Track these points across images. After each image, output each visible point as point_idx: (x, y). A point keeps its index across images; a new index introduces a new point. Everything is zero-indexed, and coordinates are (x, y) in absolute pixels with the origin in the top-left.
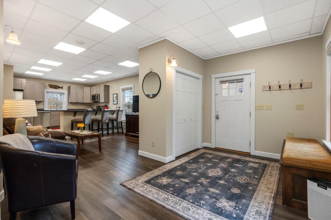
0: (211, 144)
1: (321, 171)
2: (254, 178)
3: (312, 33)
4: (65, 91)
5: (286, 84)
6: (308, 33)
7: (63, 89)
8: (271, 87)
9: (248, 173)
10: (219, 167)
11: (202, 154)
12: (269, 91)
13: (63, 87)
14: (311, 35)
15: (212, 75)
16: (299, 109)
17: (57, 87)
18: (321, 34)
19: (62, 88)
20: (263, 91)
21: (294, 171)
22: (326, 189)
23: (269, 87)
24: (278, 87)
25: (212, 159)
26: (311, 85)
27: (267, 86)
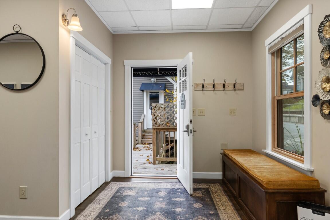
0: (124, 171)
1: (306, 191)
2: (210, 214)
3: (245, 26)
5: (220, 84)
6: (242, 25)
8: (205, 86)
9: (198, 209)
10: (157, 210)
11: (118, 191)
12: (202, 91)
14: (242, 28)
15: (125, 61)
16: (232, 114)
18: (251, 30)
20: (195, 90)
21: (279, 198)
22: (324, 215)
23: (202, 85)
24: (212, 86)
25: (138, 197)
26: (243, 86)
27: (201, 84)
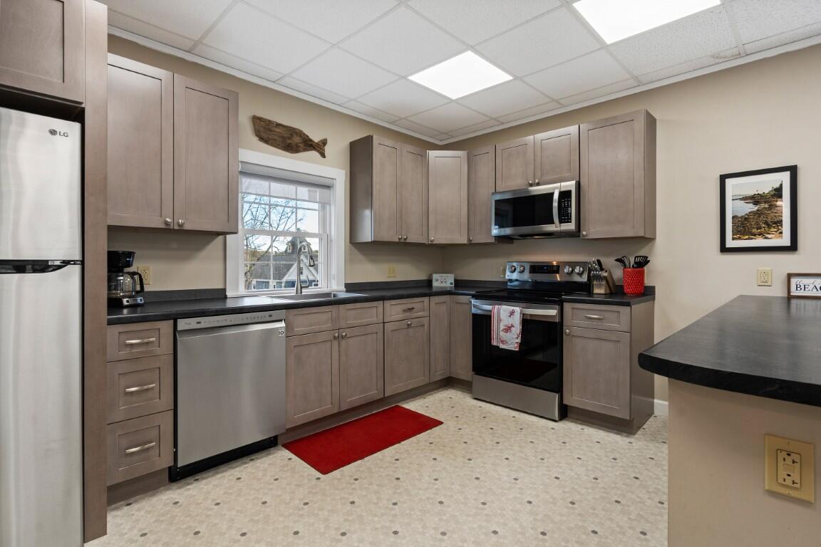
4: (334, 169)
7: (323, 155)
13: (324, 142)
17: (297, 139)
19: (319, 147)
